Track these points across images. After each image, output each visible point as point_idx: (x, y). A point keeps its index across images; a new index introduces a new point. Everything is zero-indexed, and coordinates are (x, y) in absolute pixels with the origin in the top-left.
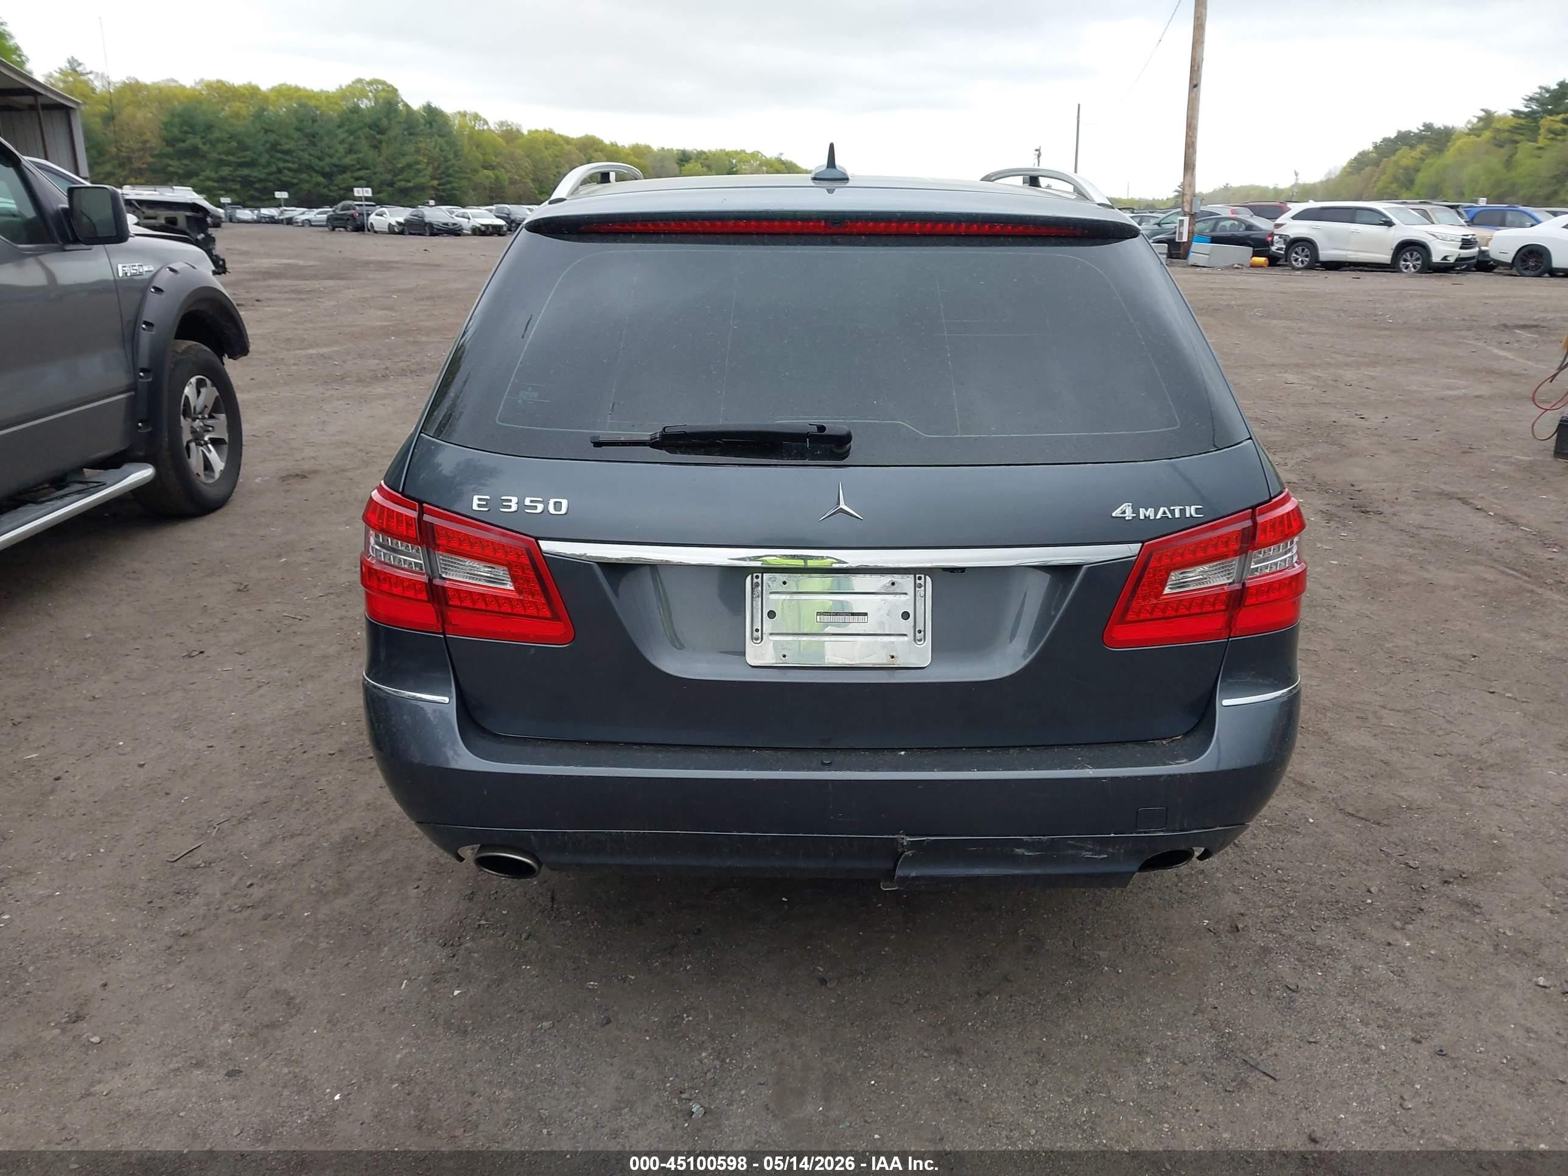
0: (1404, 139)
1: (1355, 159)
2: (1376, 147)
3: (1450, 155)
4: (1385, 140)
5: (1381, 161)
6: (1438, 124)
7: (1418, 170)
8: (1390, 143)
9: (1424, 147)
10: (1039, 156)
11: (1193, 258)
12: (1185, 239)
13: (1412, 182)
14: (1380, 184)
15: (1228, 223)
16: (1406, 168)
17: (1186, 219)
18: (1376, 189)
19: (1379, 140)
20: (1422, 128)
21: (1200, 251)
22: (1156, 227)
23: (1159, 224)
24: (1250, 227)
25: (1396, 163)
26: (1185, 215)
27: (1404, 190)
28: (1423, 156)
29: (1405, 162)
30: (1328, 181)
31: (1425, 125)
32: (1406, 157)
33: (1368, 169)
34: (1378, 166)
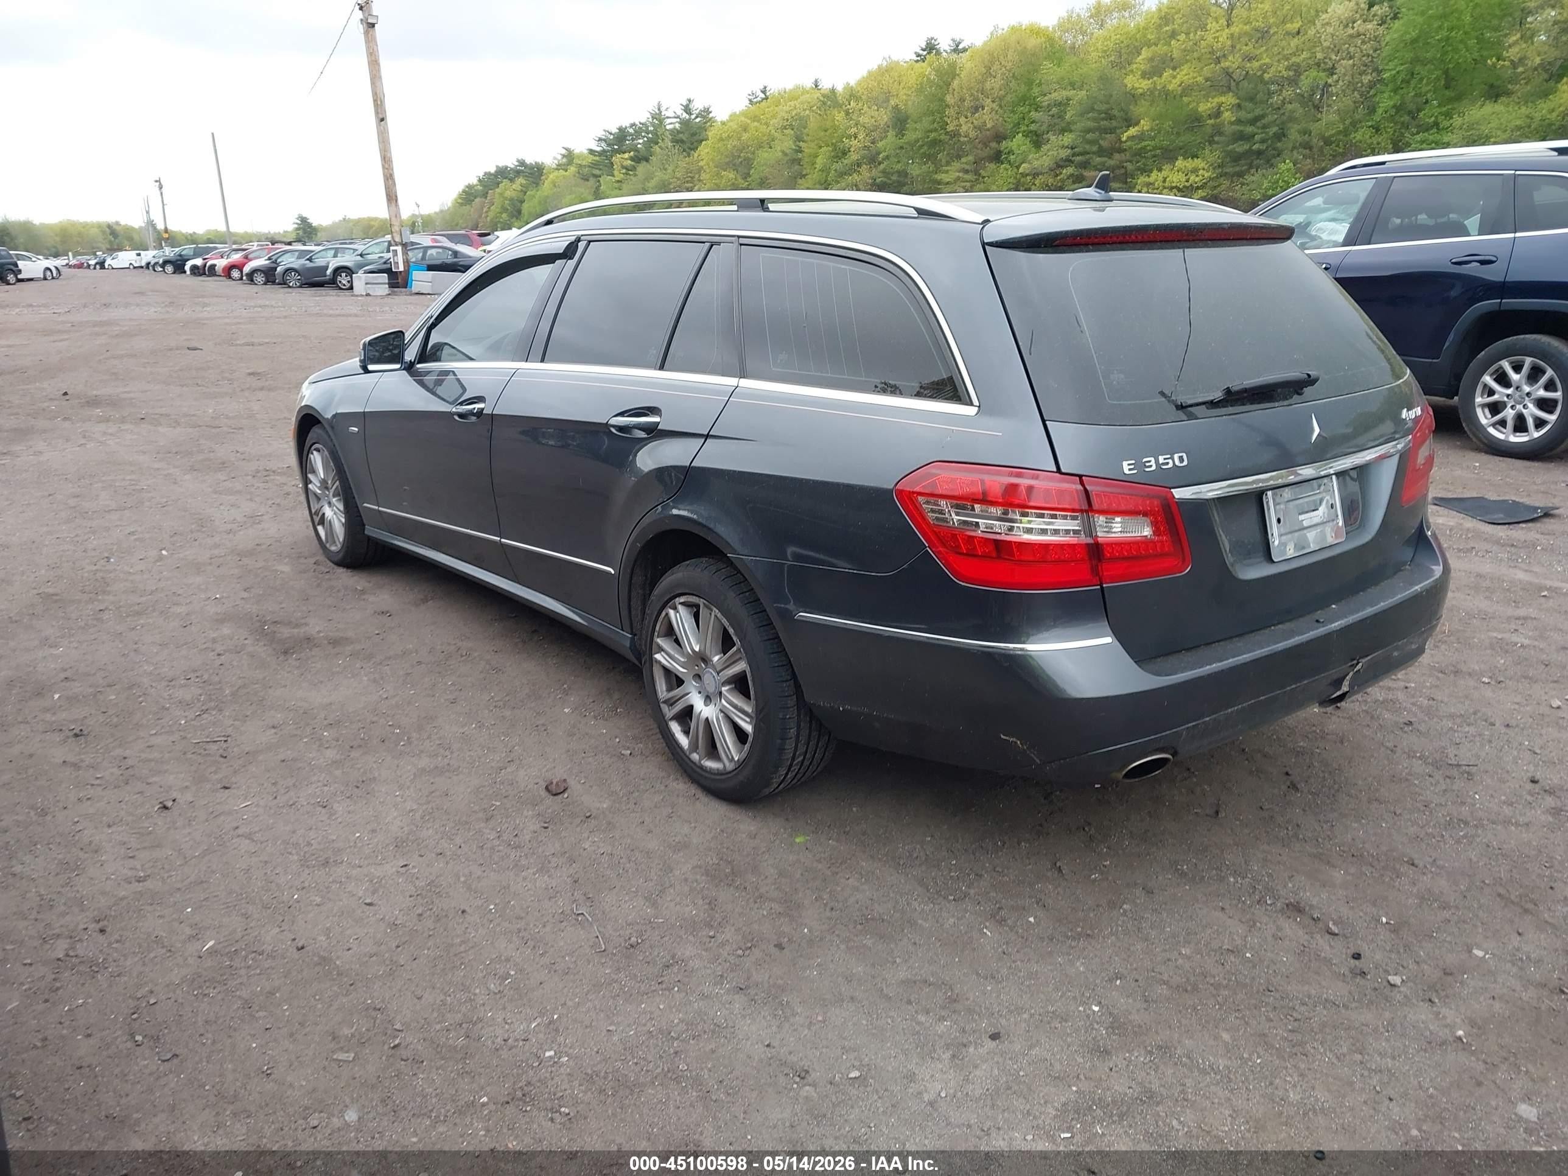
0: (502, 174)
1: (464, 191)
2: (480, 180)
3: (546, 187)
4: (486, 173)
5: (487, 193)
6: (530, 160)
7: (522, 202)
8: (492, 177)
9: (521, 180)
10: (161, 188)
11: (416, 287)
12: (401, 268)
13: (519, 212)
14: (491, 214)
15: (433, 252)
16: (511, 200)
17: (399, 249)
18: (489, 219)
19: (481, 175)
20: (517, 164)
21: (421, 279)
22: (359, 258)
23: (361, 255)
24: (456, 254)
25: (501, 194)
26: (397, 245)
27: (515, 219)
28: (524, 189)
29: (508, 194)
30: (442, 211)
31: (518, 161)
32: (510, 189)
33: (477, 200)
34: (486, 197)
